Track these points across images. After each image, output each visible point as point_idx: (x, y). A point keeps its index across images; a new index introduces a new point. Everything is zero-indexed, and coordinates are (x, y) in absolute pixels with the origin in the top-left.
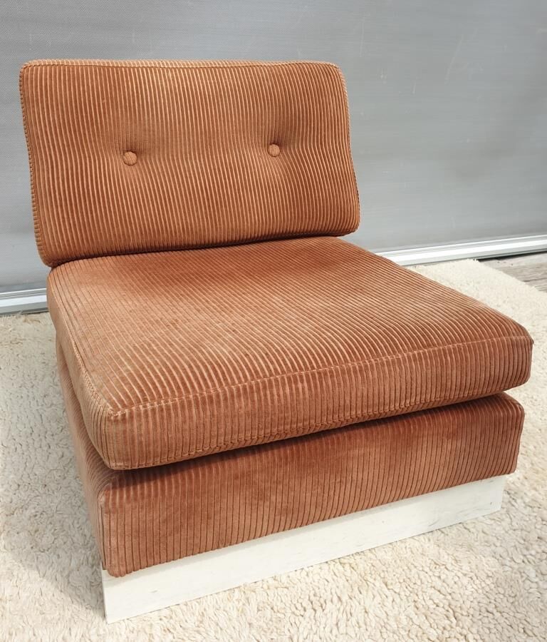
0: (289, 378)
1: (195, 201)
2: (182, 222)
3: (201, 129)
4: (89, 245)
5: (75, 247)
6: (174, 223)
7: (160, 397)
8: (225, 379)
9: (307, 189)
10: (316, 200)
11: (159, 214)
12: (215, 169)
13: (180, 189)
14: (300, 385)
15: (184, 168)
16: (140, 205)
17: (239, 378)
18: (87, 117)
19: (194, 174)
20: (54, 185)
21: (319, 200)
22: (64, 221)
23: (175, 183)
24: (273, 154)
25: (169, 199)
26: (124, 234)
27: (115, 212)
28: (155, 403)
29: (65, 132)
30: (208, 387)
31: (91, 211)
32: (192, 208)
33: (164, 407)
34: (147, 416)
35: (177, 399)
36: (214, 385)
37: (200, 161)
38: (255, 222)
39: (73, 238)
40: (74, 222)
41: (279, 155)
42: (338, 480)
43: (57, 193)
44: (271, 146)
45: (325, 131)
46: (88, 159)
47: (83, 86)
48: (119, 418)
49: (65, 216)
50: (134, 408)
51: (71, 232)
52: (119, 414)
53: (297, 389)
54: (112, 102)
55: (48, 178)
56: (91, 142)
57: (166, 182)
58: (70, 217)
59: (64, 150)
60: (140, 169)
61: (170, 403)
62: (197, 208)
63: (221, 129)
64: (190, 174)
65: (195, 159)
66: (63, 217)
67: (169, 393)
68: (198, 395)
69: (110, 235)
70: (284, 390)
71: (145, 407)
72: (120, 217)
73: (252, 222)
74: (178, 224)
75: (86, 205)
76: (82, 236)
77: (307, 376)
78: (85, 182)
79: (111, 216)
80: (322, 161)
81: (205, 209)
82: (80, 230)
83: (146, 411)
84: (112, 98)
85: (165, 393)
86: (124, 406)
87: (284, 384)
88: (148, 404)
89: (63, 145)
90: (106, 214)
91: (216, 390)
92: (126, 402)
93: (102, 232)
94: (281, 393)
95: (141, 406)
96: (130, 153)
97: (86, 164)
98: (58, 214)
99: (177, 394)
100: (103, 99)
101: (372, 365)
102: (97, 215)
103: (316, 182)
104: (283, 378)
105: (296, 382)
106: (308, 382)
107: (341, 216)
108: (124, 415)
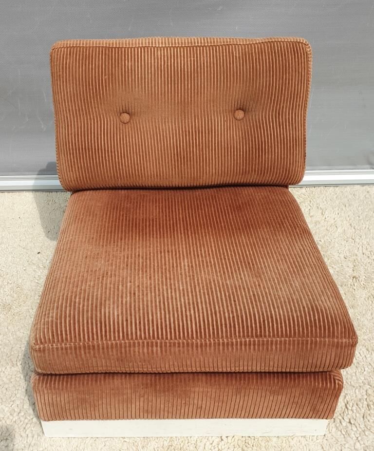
0: (148, 343)
1: (168, 155)
2: (157, 171)
3: (178, 100)
4: (91, 183)
5: (81, 182)
6: (151, 170)
7: (62, 341)
8: (106, 336)
9: (259, 152)
10: (265, 161)
11: (140, 163)
12: (186, 131)
13: (158, 146)
14: (155, 348)
15: (163, 129)
16: (127, 157)
17: (115, 337)
18: (93, 89)
19: (170, 134)
20: (69, 139)
21: (268, 161)
22: (74, 165)
23: (154, 140)
24: (238, 118)
25: (149, 153)
26: (114, 177)
27: (109, 161)
28: (59, 344)
29: (78, 100)
30: (93, 339)
31: (93, 159)
32: (165, 160)
33: (64, 348)
34: (53, 351)
35: (72, 344)
36: (97, 339)
37: (175, 124)
38: (212, 174)
39: (80, 177)
40: (81, 165)
41: (243, 119)
42: (183, 402)
43: (70, 145)
44: (237, 111)
45: (284, 103)
46: (92, 120)
47: (92, 65)
48: (37, 349)
49: (75, 161)
50: (46, 345)
51: (79, 172)
52: (37, 347)
53: (152, 351)
54: (112, 77)
55: (65, 133)
56: (95, 108)
57: (148, 139)
58: (79, 162)
59: (76, 113)
60: (131, 127)
61: (68, 346)
62: (168, 161)
63: (194, 99)
64: (166, 134)
65: (172, 122)
66: (74, 161)
67: (69, 339)
68: (86, 343)
69: (105, 177)
70: (143, 349)
71: (52, 346)
72: (113, 165)
73: (211, 174)
74: (154, 172)
75: (89, 154)
76: (86, 175)
77: (161, 343)
78: (89, 138)
79: (106, 164)
80: (277, 128)
81: (175, 162)
82: (85, 172)
83: (52, 348)
84: (112, 74)
85: (67, 339)
86: (41, 342)
87: (143, 346)
88: (54, 345)
89: (76, 110)
90: (103, 162)
91: (98, 342)
92: (43, 341)
93: (99, 173)
94: (141, 351)
95: (50, 345)
96: (125, 114)
97: (91, 124)
98: (71, 159)
99: (73, 340)
100: (105, 75)
101: (210, 344)
102: (96, 162)
103: (268, 146)
104: (143, 343)
105: (152, 346)
106: (161, 347)
107: (286, 174)
108: (40, 348)
